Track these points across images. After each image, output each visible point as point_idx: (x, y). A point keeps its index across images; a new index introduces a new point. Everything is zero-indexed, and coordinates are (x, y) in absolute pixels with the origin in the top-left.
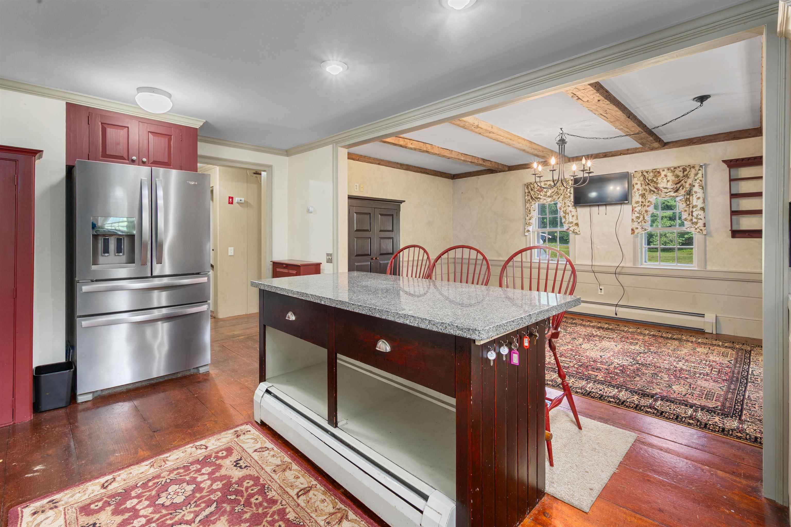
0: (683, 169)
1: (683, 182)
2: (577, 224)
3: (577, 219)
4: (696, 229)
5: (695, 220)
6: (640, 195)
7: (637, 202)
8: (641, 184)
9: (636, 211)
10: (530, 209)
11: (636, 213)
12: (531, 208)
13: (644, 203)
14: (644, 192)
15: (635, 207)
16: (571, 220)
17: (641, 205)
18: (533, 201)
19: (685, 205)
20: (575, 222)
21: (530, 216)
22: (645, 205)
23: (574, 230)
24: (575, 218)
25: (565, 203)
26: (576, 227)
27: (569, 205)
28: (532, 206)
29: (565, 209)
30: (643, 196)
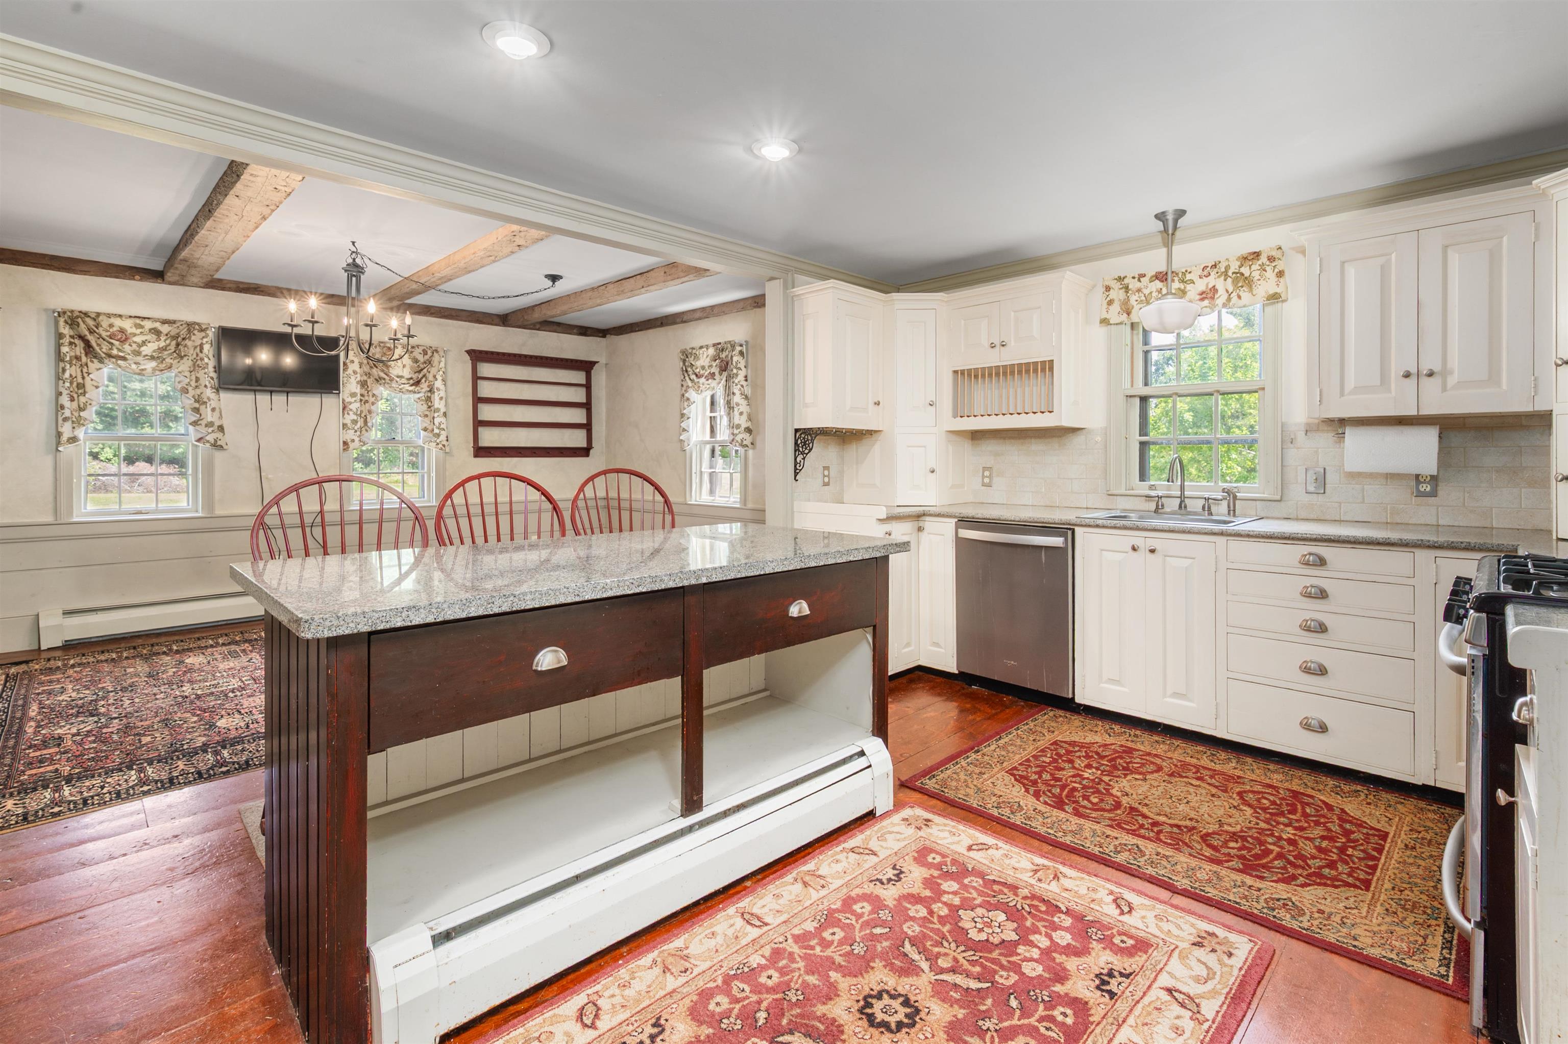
0: (424, 350)
1: (425, 370)
2: (221, 428)
3: (221, 417)
4: (438, 444)
5: (436, 431)
6: (358, 383)
7: (353, 395)
8: (361, 365)
9: (351, 410)
10: (80, 380)
11: (351, 413)
12: (88, 379)
13: (366, 398)
14: (365, 378)
15: (350, 403)
16: (210, 419)
17: (361, 400)
18: (92, 362)
19: (425, 407)
20: (217, 424)
21: (82, 399)
22: (367, 402)
23: (216, 441)
24: (217, 413)
25: (197, 380)
26: (219, 435)
27: (207, 384)
28: (89, 374)
29: (198, 391)
30: (363, 384)
